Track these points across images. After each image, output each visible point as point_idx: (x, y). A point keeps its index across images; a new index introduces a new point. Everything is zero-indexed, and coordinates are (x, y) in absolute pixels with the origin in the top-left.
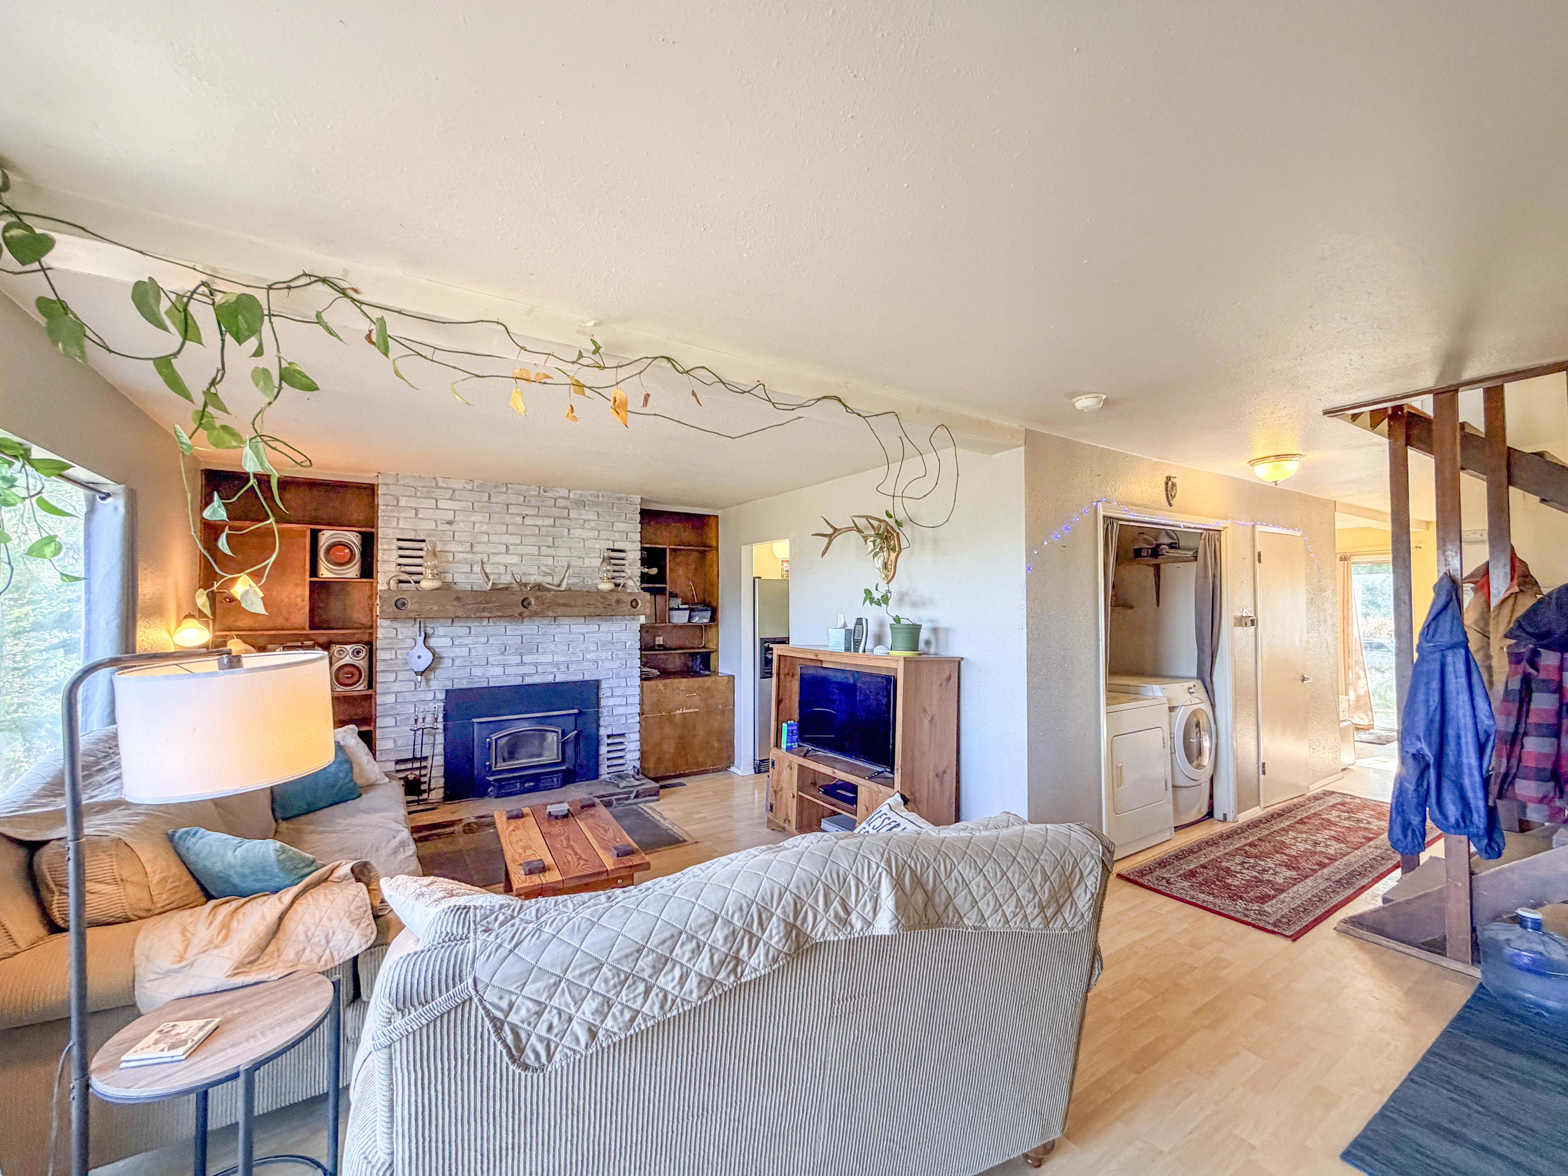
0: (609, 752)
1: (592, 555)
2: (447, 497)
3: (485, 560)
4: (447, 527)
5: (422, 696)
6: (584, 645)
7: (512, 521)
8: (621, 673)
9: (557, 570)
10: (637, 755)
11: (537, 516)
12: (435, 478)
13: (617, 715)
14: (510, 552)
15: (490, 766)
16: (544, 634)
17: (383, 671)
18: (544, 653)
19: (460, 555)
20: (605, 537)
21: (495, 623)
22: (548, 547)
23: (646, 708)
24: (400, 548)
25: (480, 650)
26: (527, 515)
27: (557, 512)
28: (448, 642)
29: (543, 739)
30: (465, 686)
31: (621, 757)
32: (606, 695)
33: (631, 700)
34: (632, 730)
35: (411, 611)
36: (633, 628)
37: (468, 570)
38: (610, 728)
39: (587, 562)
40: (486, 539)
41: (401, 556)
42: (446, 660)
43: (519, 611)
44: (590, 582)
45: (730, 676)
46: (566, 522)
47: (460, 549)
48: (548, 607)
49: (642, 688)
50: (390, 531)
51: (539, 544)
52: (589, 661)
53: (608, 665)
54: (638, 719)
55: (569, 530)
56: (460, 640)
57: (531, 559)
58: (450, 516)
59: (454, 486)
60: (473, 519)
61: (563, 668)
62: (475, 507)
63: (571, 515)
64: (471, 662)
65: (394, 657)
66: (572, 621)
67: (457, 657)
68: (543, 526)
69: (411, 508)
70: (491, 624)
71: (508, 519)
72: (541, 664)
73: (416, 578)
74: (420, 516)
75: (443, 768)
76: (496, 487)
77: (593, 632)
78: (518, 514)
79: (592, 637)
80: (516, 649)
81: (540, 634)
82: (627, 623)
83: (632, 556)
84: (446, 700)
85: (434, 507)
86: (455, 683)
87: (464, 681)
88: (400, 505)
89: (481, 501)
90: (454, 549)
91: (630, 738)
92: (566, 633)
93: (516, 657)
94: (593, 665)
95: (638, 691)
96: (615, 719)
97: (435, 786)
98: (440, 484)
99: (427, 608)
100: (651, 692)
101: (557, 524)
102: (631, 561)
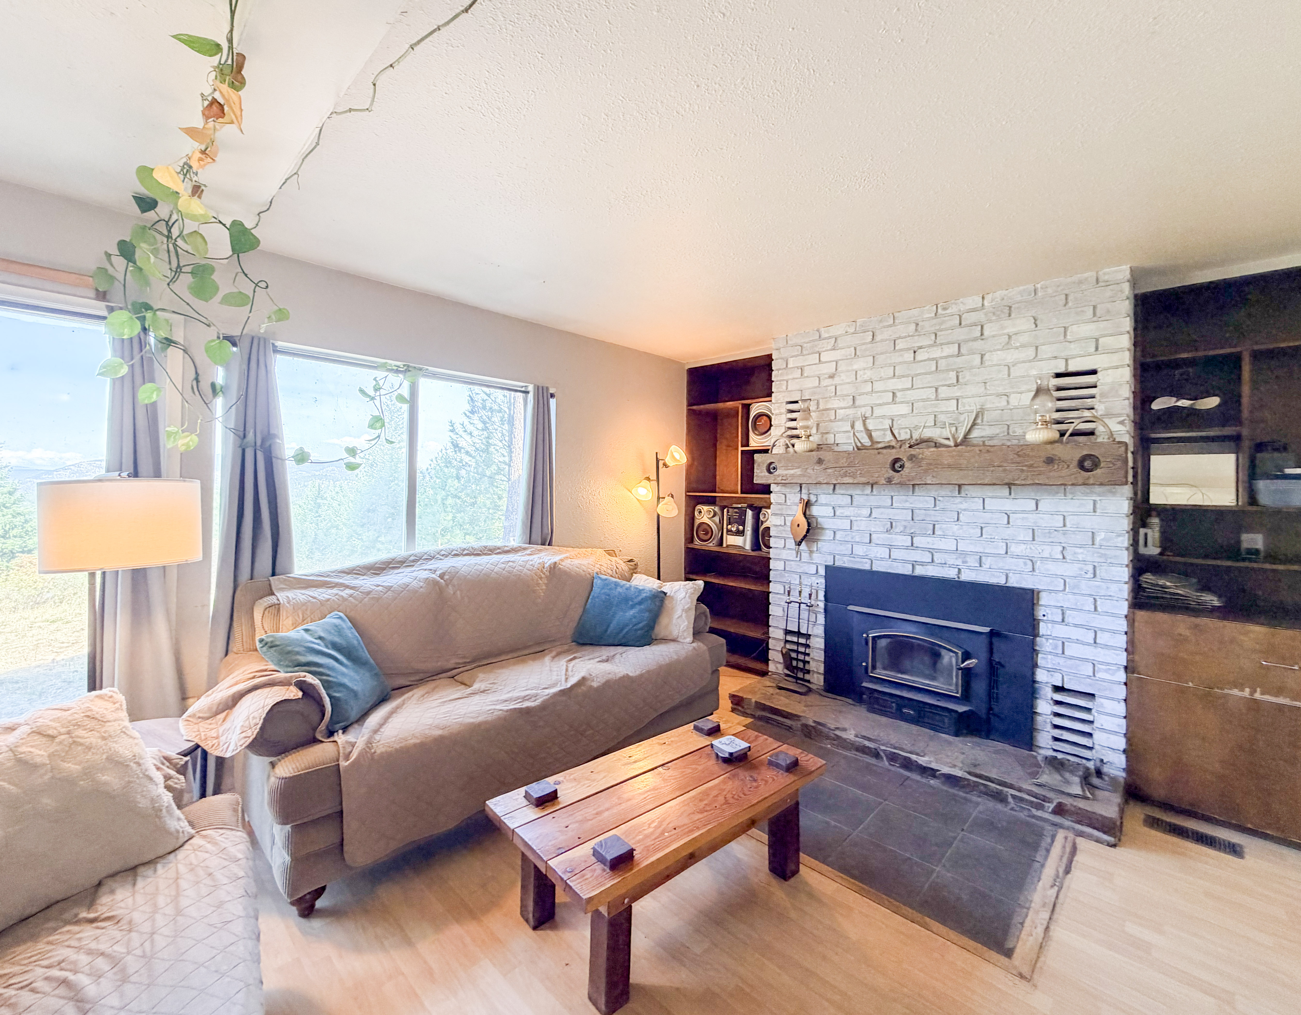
0: (1055, 714)
1: (1024, 388)
2: (829, 347)
3: (868, 414)
4: (829, 382)
5: (805, 568)
6: (1009, 531)
7: (900, 360)
8: (1084, 587)
9: (962, 418)
10: (1121, 743)
11: (933, 345)
12: (818, 330)
13: (1071, 658)
14: (897, 400)
15: (866, 668)
16: (943, 510)
17: (775, 537)
18: (944, 536)
19: (842, 412)
20: (1050, 356)
22: (949, 386)
23: (1141, 661)
24: (791, 411)
25: (863, 525)
26: (920, 347)
27: (963, 334)
28: (829, 511)
29: (934, 656)
30: (846, 565)
31: (1086, 734)
32: (1050, 617)
33: (1105, 638)
34: (1108, 693)
35: (780, 475)
36: (1114, 508)
37: (850, 428)
38: (1060, 677)
39: (1014, 400)
40: (868, 388)
41: (791, 421)
42: (827, 532)
43: (886, 475)
44: (1019, 432)
46: (977, 345)
47: (842, 404)
48: (926, 471)
49: (1133, 620)
50: (781, 395)
51: (936, 384)
52: (1018, 557)
53: (1053, 567)
54: (1122, 676)
55: (983, 355)
56: (842, 511)
57: (924, 407)
58: (831, 368)
59: (837, 333)
60: (855, 367)
61: (972, 561)
62: (858, 353)
63: (987, 333)
64: (852, 538)
65: (783, 524)
66: (988, 492)
67: (839, 530)
68: (942, 358)
69: (798, 368)
70: (875, 492)
71: (896, 358)
72: (939, 551)
73: (794, 441)
74: (805, 375)
75: (823, 652)
76: (882, 321)
77: (1023, 512)
78: (909, 349)
79: (1023, 518)
80: (905, 527)
81: (937, 508)
82: (1098, 498)
83: (1109, 379)
84: (826, 577)
85: (818, 361)
86: (836, 559)
87: (845, 559)
88: (789, 366)
89: (864, 344)
90: (835, 406)
91: (1102, 705)
92: (977, 510)
93: (904, 538)
94: (1025, 564)
95: (1123, 625)
96: (1070, 662)
97: (815, 670)
98: (824, 335)
99: (792, 472)
100: (1156, 633)
101: (964, 350)
102: (1106, 388)
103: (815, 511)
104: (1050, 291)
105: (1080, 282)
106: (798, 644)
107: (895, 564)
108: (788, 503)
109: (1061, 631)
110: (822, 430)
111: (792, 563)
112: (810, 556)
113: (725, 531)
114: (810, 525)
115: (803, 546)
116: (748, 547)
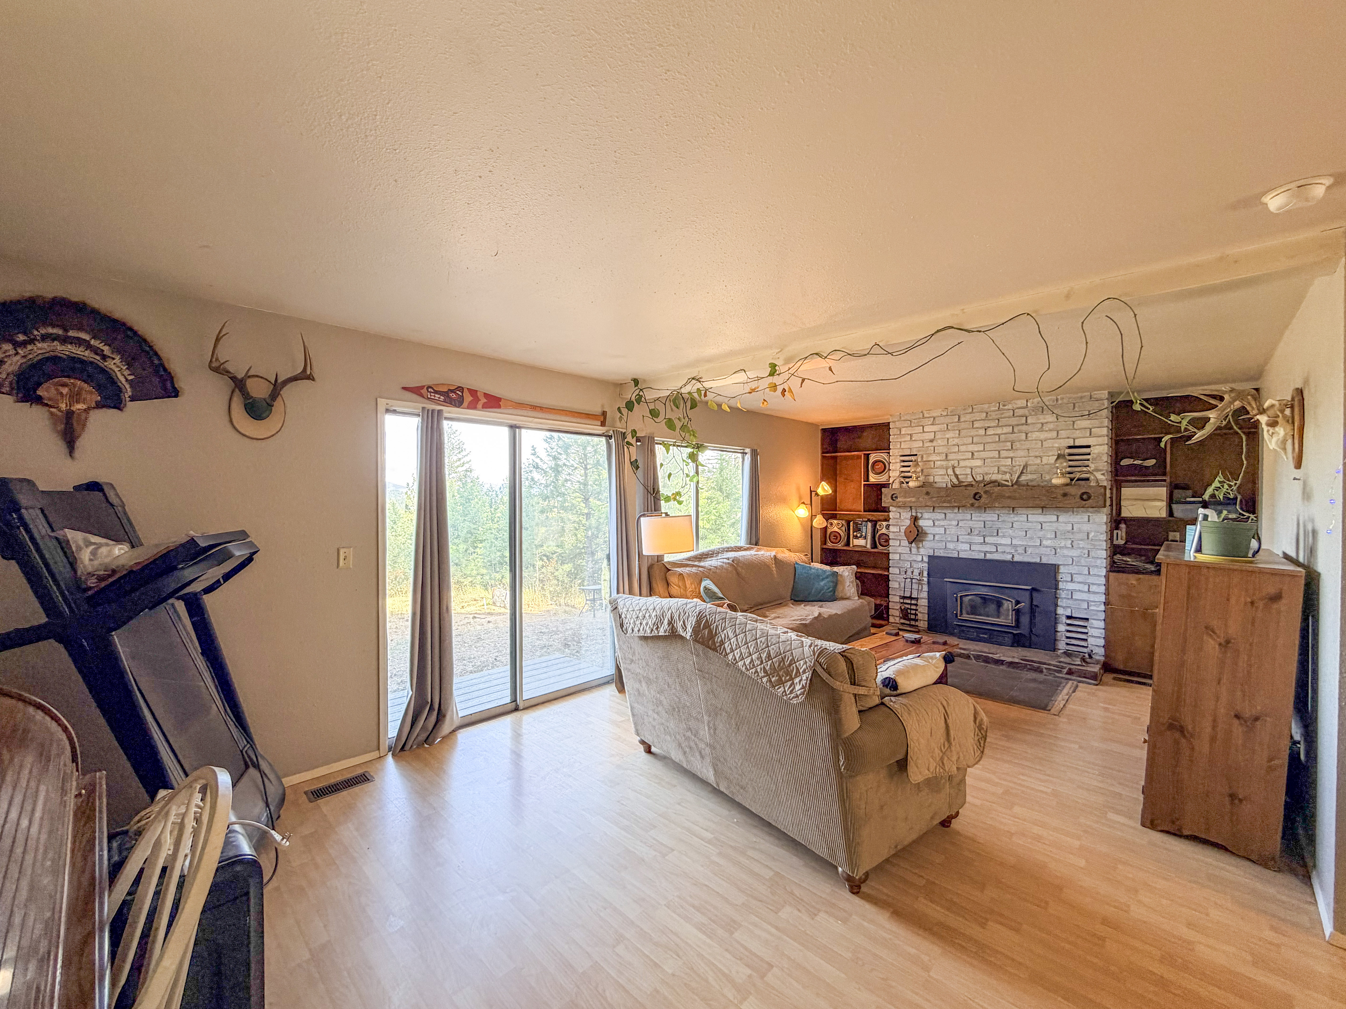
0: (1067, 631)
1: (1050, 454)
2: (930, 423)
3: (956, 465)
4: (930, 444)
5: (914, 558)
6: (1042, 533)
7: (977, 433)
8: (1083, 562)
9: (1015, 469)
10: (1102, 642)
11: (998, 426)
12: (922, 412)
13: (1076, 600)
14: (975, 457)
15: (956, 614)
16: (1004, 521)
17: (891, 539)
18: (1004, 536)
19: (939, 462)
20: (1065, 436)
21: (964, 511)
22: (1007, 450)
23: (1113, 599)
24: (904, 461)
25: (953, 530)
26: (989, 427)
27: (1014, 421)
28: (931, 523)
29: (999, 604)
30: (942, 555)
31: (1083, 640)
32: (1065, 579)
33: (1094, 588)
34: (1096, 617)
35: (900, 502)
37: (944, 473)
38: (1069, 610)
39: (1045, 461)
40: (956, 449)
41: (904, 466)
42: (930, 535)
43: (971, 502)
46: (1024, 428)
47: (938, 458)
48: (994, 500)
49: (1108, 579)
50: (897, 451)
51: (999, 449)
52: (1047, 547)
53: (1066, 552)
54: (1102, 608)
55: (1027, 434)
56: (939, 522)
57: (992, 462)
58: (931, 436)
59: (935, 415)
60: (947, 436)
61: (1021, 550)
62: (949, 427)
63: (1029, 421)
64: (946, 539)
65: (898, 531)
66: (1030, 511)
67: (937, 534)
68: (1002, 434)
69: (908, 434)
70: (960, 511)
71: (973, 432)
72: (1001, 544)
73: (907, 480)
74: (914, 439)
75: (927, 607)
76: (964, 410)
77: (1050, 522)
78: (982, 427)
79: (1050, 526)
80: (980, 532)
81: (1000, 520)
82: (1090, 515)
83: (1096, 451)
84: (930, 563)
85: (922, 431)
86: (935, 552)
87: (941, 551)
88: (901, 433)
89: (952, 423)
90: (934, 459)
91: (1092, 624)
92: (1024, 521)
93: (980, 538)
94: (1051, 551)
95: (1103, 581)
96: (1076, 602)
97: (922, 619)
98: (926, 415)
99: (909, 500)
100: (1120, 584)
101: (1016, 430)
102: (1095, 456)
103: (921, 523)
104: (1065, 401)
105: (1082, 397)
106: (911, 604)
107: (974, 553)
108: (902, 518)
109: (1071, 586)
110: (925, 473)
111: (906, 555)
112: (918, 550)
113: (851, 536)
114: (918, 531)
115: (913, 545)
116: (869, 546)
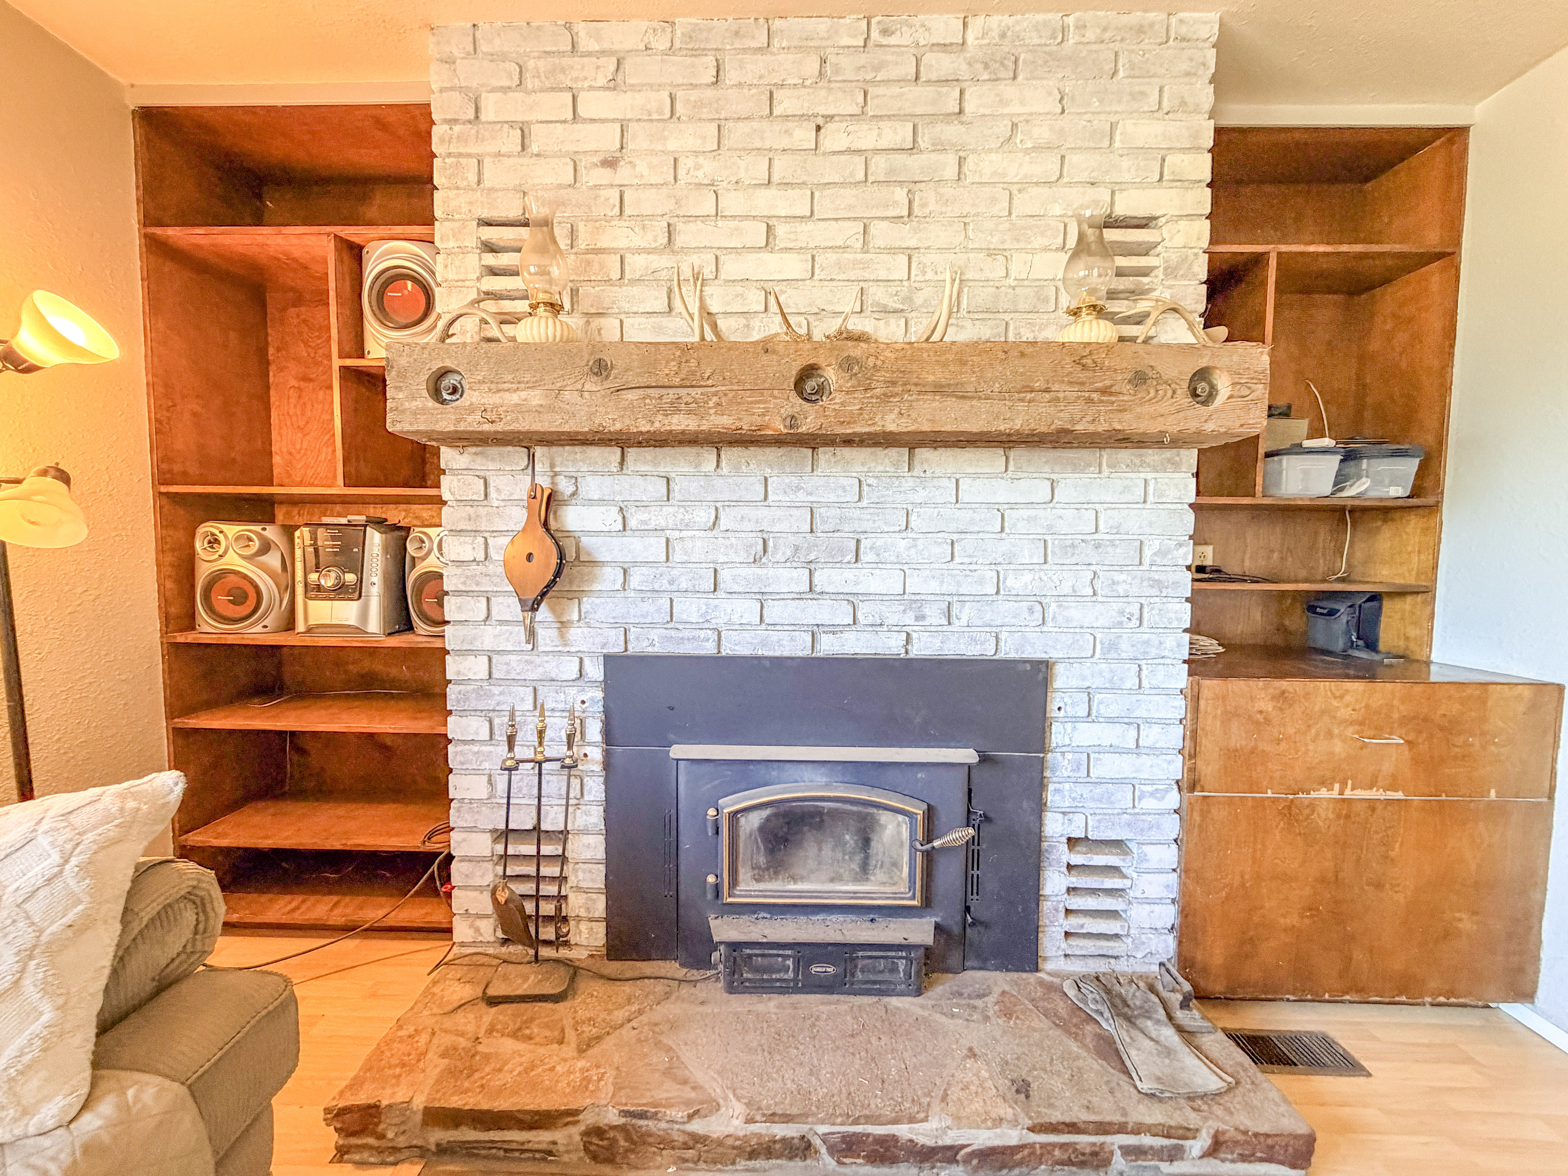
0: (1071, 890)
1: (1038, 242)
2: (601, 81)
3: (708, 272)
4: (603, 175)
5: (548, 667)
6: (1003, 547)
7: (785, 143)
8: (1124, 645)
9: (921, 297)
10: (1169, 915)
11: (860, 116)
12: (568, 26)
13: (1103, 780)
14: (777, 242)
15: (717, 890)
16: (878, 506)
17: (459, 593)
18: (876, 565)
19: (641, 259)
20: (1084, 177)
21: (737, 468)
22: (894, 219)
23: (1208, 769)
24: (488, 248)
25: (697, 547)
26: (830, 118)
27: (920, 101)
28: (611, 518)
29: (870, 832)
30: (658, 649)
31: (1113, 914)
32: (1068, 711)
33: (1151, 736)
34: (1154, 835)
35: (471, 410)
36: (1172, 494)
37: (662, 305)
38: (1079, 820)
39: (1017, 268)
40: (707, 204)
41: (493, 272)
42: (607, 570)
43: (787, 410)
45: (1540, 686)
46: (952, 132)
47: (638, 241)
49: (1194, 699)
50: (464, 200)
51: (865, 213)
52: (1017, 598)
53: (1077, 614)
54: (1173, 799)
55: (961, 161)
56: (642, 515)
57: (839, 264)
59: (619, 46)
60: (672, 145)
61: (934, 615)
62: (679, 108)
63: (971, 107)
64: (671, 582)
65: (481, 556)
66: (966, 465)
67: (637, 564)
68: (877, 151)
69: (511, 124)
70: (725, 469)
71: (773, 136)
72: (867, 596)
74: (534, 148)
75: (602, 868)
76: (737, 34)
77: (1030, 504)
78: (803, 117)
79: (1030, 519)
80: (797, 548)
81: (865, 503)
82: (1150, 476)
83: (1179, 241)
84: (609, 685)
85: (570, 116)
86: (631, 637)
87: (655, 634)
88: (483, 118)
89: (694, 86)
90: (622, 243)
91: (1144, 858)
92: (945, 505)
93: (795, 573)
94: (1031, 610)
95: (1178, 707)
96: (1099, 790)
97: (583, 913)
98: (586, 43)
99: (515, 398)
100: (1228, 717)
101: (924, 142)
102: (1174, 257)
103: (572, 518)
104: (1090, 35)
105: (1140, 30)
106: (538, 859)
107: (774, 636)
108: (495, 498)
109: (1084, 735)
110: (585, 305)
111: (513, 657)
112: (562, 635)
113: (300, 589)
114: (561, 556)
115: (544, 613)
116: (374, 625)
